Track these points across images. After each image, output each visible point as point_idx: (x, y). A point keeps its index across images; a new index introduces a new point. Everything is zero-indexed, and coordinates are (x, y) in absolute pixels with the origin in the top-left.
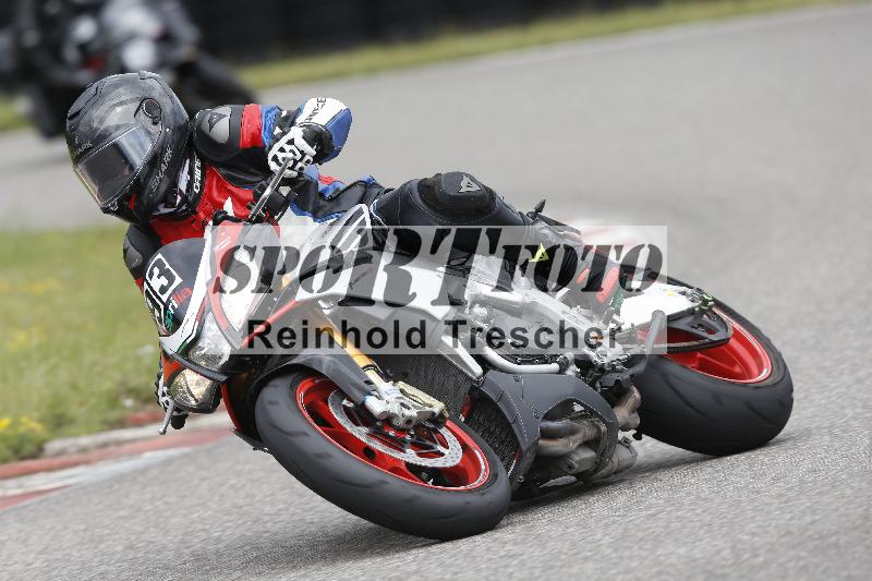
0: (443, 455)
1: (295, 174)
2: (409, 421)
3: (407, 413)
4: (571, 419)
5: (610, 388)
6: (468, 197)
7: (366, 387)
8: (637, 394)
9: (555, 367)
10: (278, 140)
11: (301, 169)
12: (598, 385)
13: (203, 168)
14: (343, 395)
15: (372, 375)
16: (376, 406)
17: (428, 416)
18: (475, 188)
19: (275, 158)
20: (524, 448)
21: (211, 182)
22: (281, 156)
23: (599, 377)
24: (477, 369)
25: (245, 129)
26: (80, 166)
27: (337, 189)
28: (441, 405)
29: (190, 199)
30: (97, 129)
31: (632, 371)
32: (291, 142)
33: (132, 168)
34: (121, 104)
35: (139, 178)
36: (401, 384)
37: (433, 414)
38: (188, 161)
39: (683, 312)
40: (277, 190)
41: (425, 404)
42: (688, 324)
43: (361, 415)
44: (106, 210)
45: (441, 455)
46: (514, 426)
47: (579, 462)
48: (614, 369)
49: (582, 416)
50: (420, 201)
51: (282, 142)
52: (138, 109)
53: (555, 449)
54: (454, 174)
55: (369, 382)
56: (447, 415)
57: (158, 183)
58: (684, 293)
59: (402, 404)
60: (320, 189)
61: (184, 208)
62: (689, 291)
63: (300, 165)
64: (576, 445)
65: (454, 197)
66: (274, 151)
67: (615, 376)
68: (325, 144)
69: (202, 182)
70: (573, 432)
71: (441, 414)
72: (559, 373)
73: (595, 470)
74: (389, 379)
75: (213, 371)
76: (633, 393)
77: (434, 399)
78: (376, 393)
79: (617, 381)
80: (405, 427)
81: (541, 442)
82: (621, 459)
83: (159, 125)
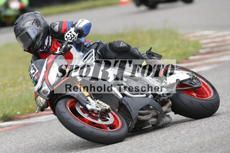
1: (71, 41)
2: (98, 111)
3: (98, 109)
4: (149, 110)
5: (162, 101)
6: (122, 48)
7: (87, 102)
8: (170, 103)
9: (145, 95)
10: (67, 32)
11: (74, 40)
12: (158, 100)
13: (52, 39)
15: (89, 98)
16: (89, 107)
17: (105, 110)
18: (124, 45)
19: (66, 37)
20: (133, 118)
21: (54, 43)
22: (68, 36)
23: (158, 98)
24: (121, 96)
25: (63, 28)
26: (18, 38)
27: (90, 45)
28: (109, 106)
29: (48, 47)
30: (22, 28)
31: (168, 96)
32: (70, 32)
33: (31, 39)
34: (29, 20)
35: (33, 42)
36: (98, 101)
37: (106, 109)
38: (48, 37)
39: (187, 79)
40: (67, 45)
41: (104, 106)
42: (188, 83)
43: (85, 110)
44: (25, 50)
45: (108, 120)
47: (151, 122)
48: (163, 96)
49: (152, 109)
50: (109, 49)
51: (68, 32)
52: (33, 22)
53: (143, 118)
54: (118, 41)
55: (88, 100)
56: (111, 109)
57: (39, 43)
58: (188, 74)
59: (97, 107)
60: (85, 45)
61: (47, 50)
62: (190, 73)
63: (73, 39)
64: (150, 117)
65: (118, 48)
66: (66, 35)
67: (163, 98)
68: (81, 33)
69: (51, 42)
70: (149, 114)
71: (109, 109)
72: (146, 97)
73: (157, 124)
74: (95, 99)
75: (45, 97)
76: (169, 102)
77: (107, 105)
78: (89, 103)
79: (164, 99)
80: (97, 113)
81: (139, 116)
82: (166, 121)
83: (39, 27)
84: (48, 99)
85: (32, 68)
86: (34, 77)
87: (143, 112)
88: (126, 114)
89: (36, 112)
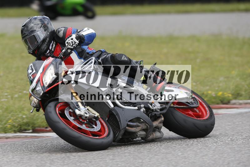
0: (94, 128)
2: (86, 117)
3: (86, 115)
4: (139, 123)
5: (153, 116)
7: (77, 107)
9: (136, 108)
12: (150, 115)
14: (70, 108)
15: (80, 104)
16: (77, 112)
17: (93, 117)
20: (121, 129)
21: (57, 48)
23: (151, 113)
24: (112, 106)
25: (67, 34)
27: (93, 52)
28: (98, 114)
29: (51, 52)
31: (161, 112)
36: (88, 107)
37: (95, 116)
41: (93, 114)
43: (73, 114)
45: (93, 128)
46: (119, 122)
47: (140, 135)
48: (156, 111)
49: (142, 122)
52: (41, 26)
53: (132, 130)
54: (121, 54)
55: (78, 105)
56: (99, 117)
59: (85, 113)
60: (87, 52)
64: (139, 130)
69: (54, 48)
70: (138, 126)
71: (97, 117)
72: (137, 110)
73: (145, 137)
74: (85, 105)
75: (38, 97)
76: (162, 118)
77: (96, 112)
78: (79, 109)
79: (155, 114)
80: (85, 119)
81: (127, 128)
82: (157, 135)
83: (46, 32)
84: (40, 99)
85: (30, 68)
86: (31, 77)
87: (131, 124)
88: (115, 124)
89: (31, 111)
